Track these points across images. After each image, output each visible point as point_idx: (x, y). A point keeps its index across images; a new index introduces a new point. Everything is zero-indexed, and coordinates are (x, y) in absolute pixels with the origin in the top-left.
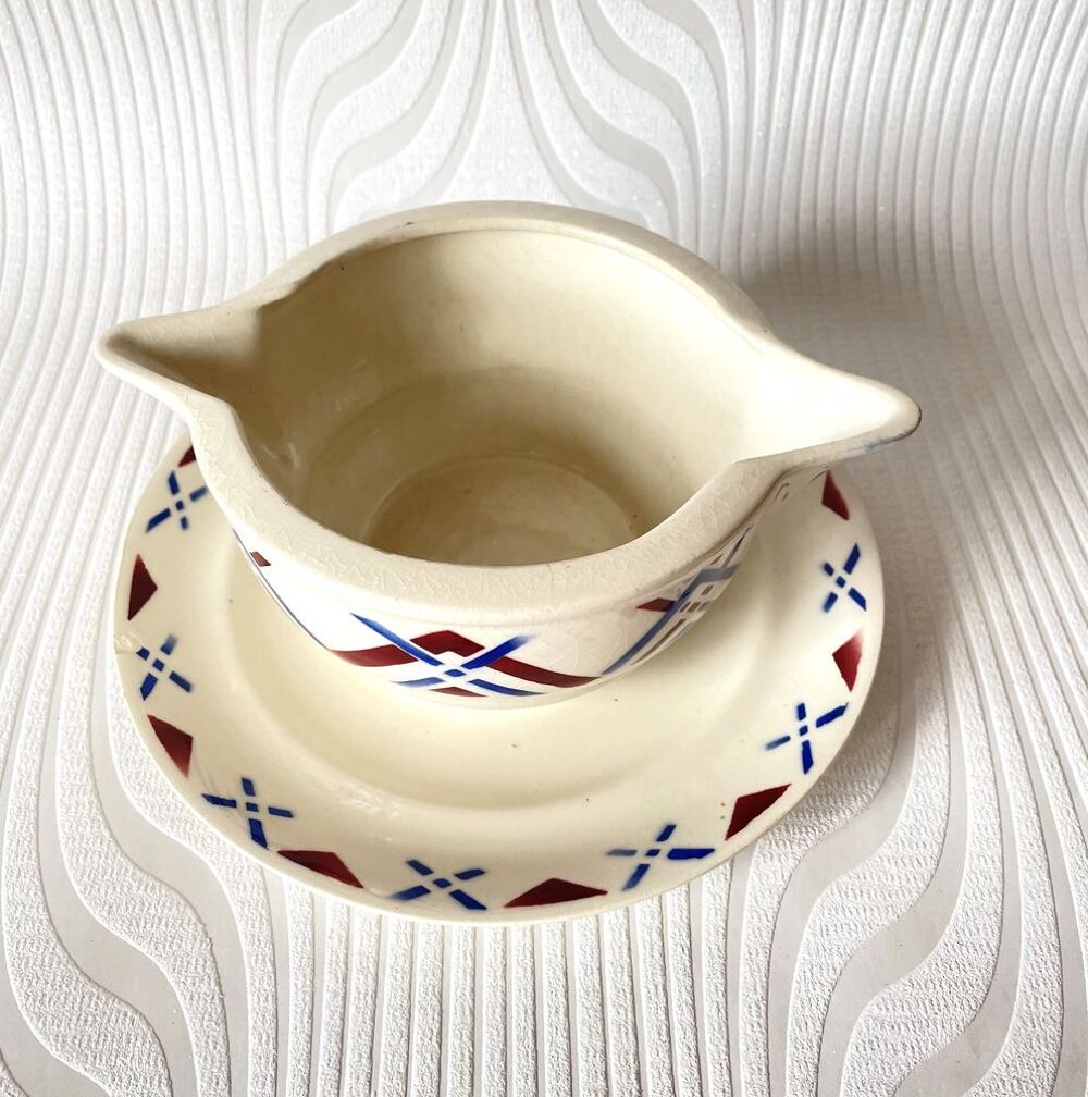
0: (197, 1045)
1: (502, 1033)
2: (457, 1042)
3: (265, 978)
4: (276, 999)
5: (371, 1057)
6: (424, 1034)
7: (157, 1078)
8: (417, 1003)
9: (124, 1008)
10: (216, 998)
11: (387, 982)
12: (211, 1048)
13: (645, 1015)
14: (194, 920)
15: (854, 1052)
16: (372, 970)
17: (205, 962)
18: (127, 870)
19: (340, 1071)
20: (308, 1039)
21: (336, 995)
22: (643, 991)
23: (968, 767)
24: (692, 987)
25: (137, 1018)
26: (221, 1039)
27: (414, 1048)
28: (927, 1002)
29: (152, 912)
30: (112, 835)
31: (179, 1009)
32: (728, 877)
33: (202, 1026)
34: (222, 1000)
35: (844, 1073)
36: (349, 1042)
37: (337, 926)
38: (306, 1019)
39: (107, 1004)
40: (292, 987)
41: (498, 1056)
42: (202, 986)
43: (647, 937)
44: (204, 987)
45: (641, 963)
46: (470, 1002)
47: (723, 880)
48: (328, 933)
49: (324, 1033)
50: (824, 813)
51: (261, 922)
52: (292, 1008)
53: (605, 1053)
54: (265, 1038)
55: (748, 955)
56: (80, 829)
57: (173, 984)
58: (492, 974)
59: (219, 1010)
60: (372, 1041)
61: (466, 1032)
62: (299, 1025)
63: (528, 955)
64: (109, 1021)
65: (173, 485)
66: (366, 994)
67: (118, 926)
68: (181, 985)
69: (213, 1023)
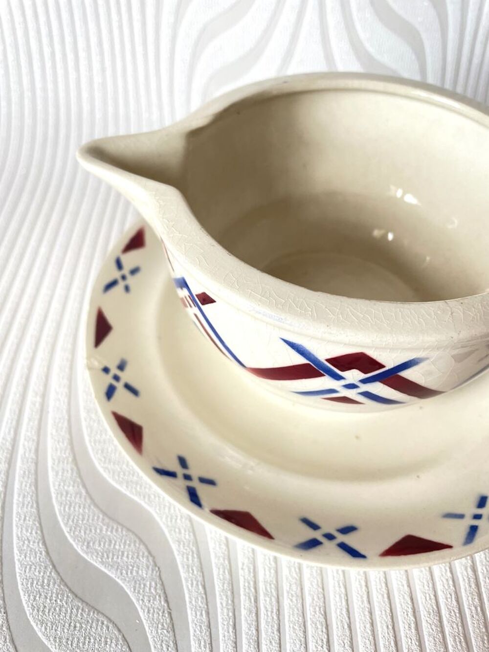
0: (155, 647)
2: (341, 649)
3: (200, 598)
4: (208, 613)
6: (317, 643)
8: (309, 619)
9: (101, 618)
10: (166, 612)
11: (286, 603)
13: (471, 629)
14: (146, 554)
16: (274, 594)
17: (156, 585)
18: (98, 517)
20: (234, 645)
21: (251, 612)
22: (467, 612)
25: (111, 626)
26: (171, 643)
29: (117, 547)
30: (87, 492)
31: (140, 620)
33: (157, 633)
34: (170, 614)
37: (246, 561)
38: (231, 629)
39: (88, 614)
40: (219, 605)
42: (155, 603)
43: (465, 573)
44: (157, 603)
45: (463, 591)
46: (347, 619)
48: (240, 565)
49: (244, 641)
51: (193, 556)
54: (203, 643)
56: (66, 488)
57: (134, 601)
58: (359, 599)
59: (168, 620)
60: (280, 647)
61: (347, 641)
62: (226, 634)
63: (384, 585)
64: (91, 627)
65: (119, 264)
66: (272, 612)
67: (94, 557)
68: (141, 602)
69: (165, 631)
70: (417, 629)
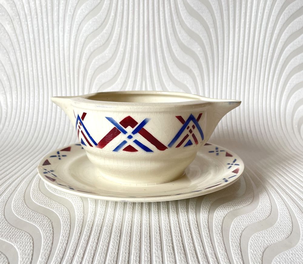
0: (44, 237)
1: (140, 236)
2: (125, 238)
3: (67, 228)
4: (70, 231)
5: (98, 240)
6: (115, 236)
7: (29, 243)
8: (113, 231)
9: (22, 231)
10: (51, 230)
11: (105, 228)
12: (48, 238)
13: (184, 234)
14: (48, 219)
15: (251, 241)
16: (100, 226)
17: (49, 225)
18: (30, 211)
19: (88, 242)
20: (79, 237)
21: (89, 230)
22: (183, 231)
23: (276, 200)
24: (199, 230)
25: (26, 233)
26: (51, 237)
27: (112, 238)
28: (272, 234)
29: (36, 217)
30: (27, 206)
31: (40, 232)
32: (208, 214)
33: (46, 234)
35: (249, 245)
36: (92, 237)
37: (90, 220)
38: (79, 234)
39: (17, 230)
40: (75, 229)
41: (138, 239)
43: (184, 222)
44: (48, 228)
45: (182, 226)
46: (130, 231)
47: (206, 214)
48: (88, 221)
49: (84, 236)
50: (235, 206)
51: (68, 219)
52: (75, 232)
53: (172, 240)
54: (65, 237)
55: (215, 226)
56: (18, 205)
57: (39, 228)
58: (137, 227)
59: (52, 232)
60: (99, 237)
61: (128, 236)
62: (76, 235)
63: (148, 224)
64: (17, 233)
65: (58, 153)
66: (98, 230)
67: (25, 219)
68: (41, 228)
69: (49, 234)
70: (160, 233)
